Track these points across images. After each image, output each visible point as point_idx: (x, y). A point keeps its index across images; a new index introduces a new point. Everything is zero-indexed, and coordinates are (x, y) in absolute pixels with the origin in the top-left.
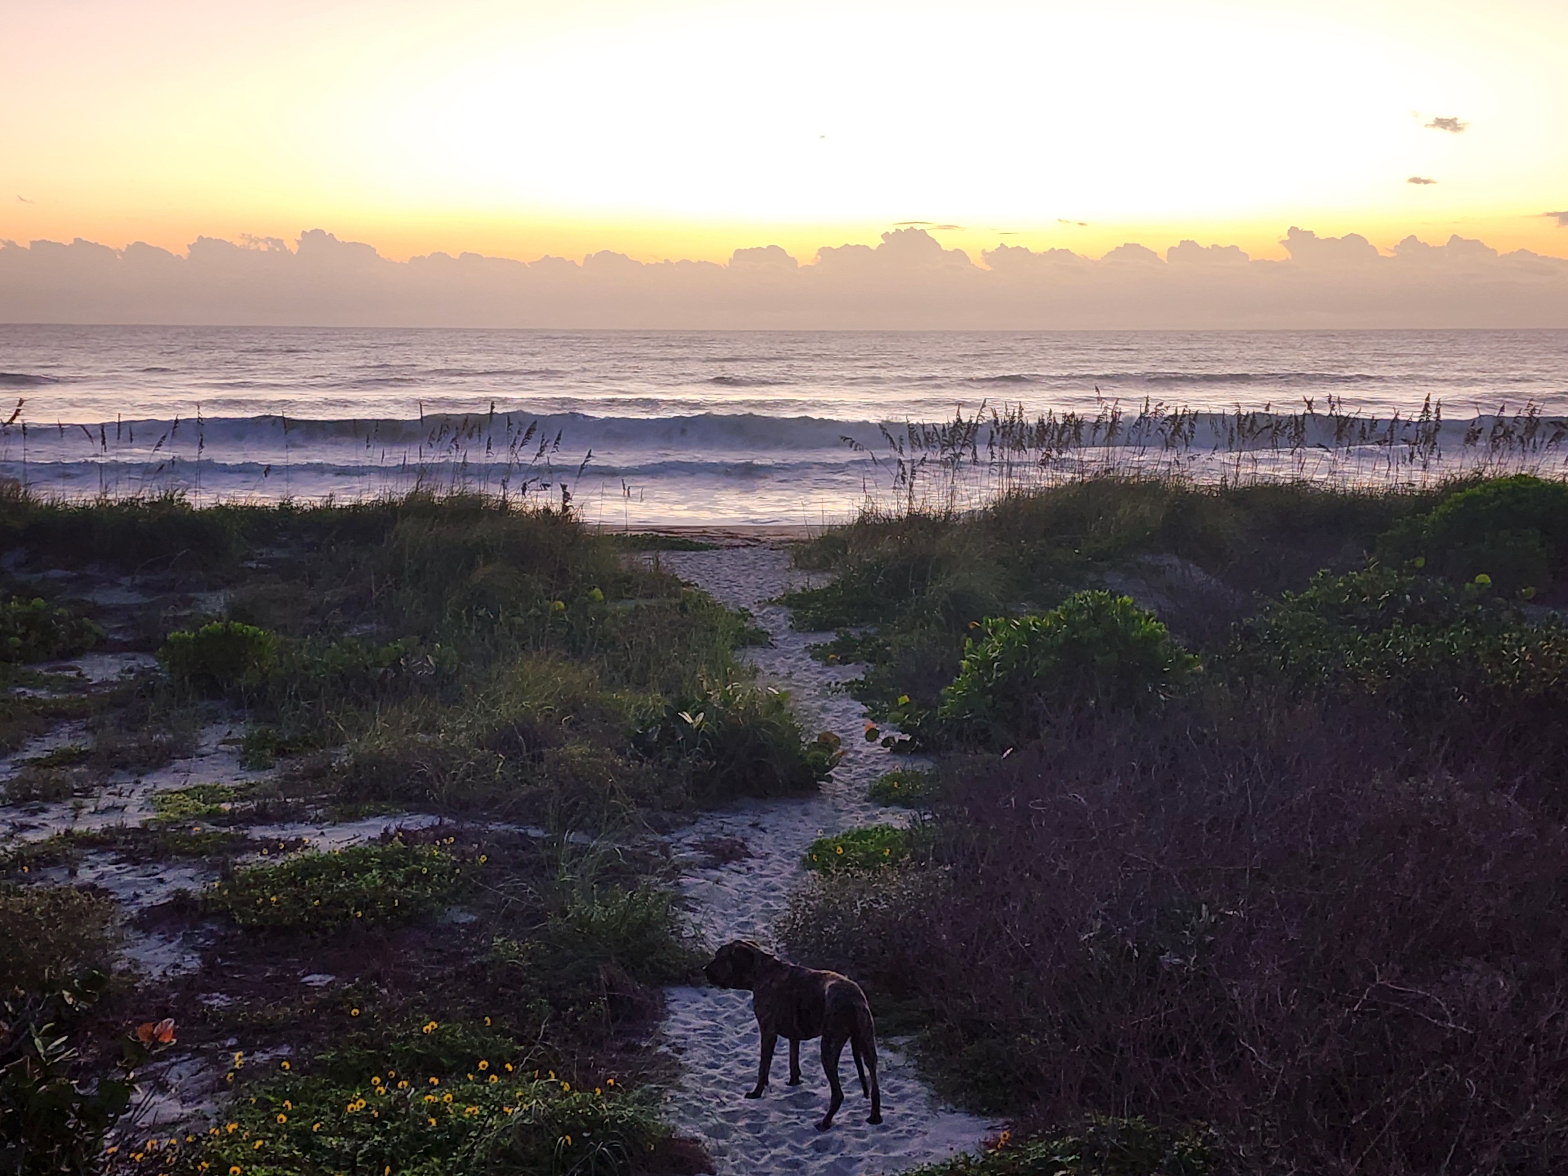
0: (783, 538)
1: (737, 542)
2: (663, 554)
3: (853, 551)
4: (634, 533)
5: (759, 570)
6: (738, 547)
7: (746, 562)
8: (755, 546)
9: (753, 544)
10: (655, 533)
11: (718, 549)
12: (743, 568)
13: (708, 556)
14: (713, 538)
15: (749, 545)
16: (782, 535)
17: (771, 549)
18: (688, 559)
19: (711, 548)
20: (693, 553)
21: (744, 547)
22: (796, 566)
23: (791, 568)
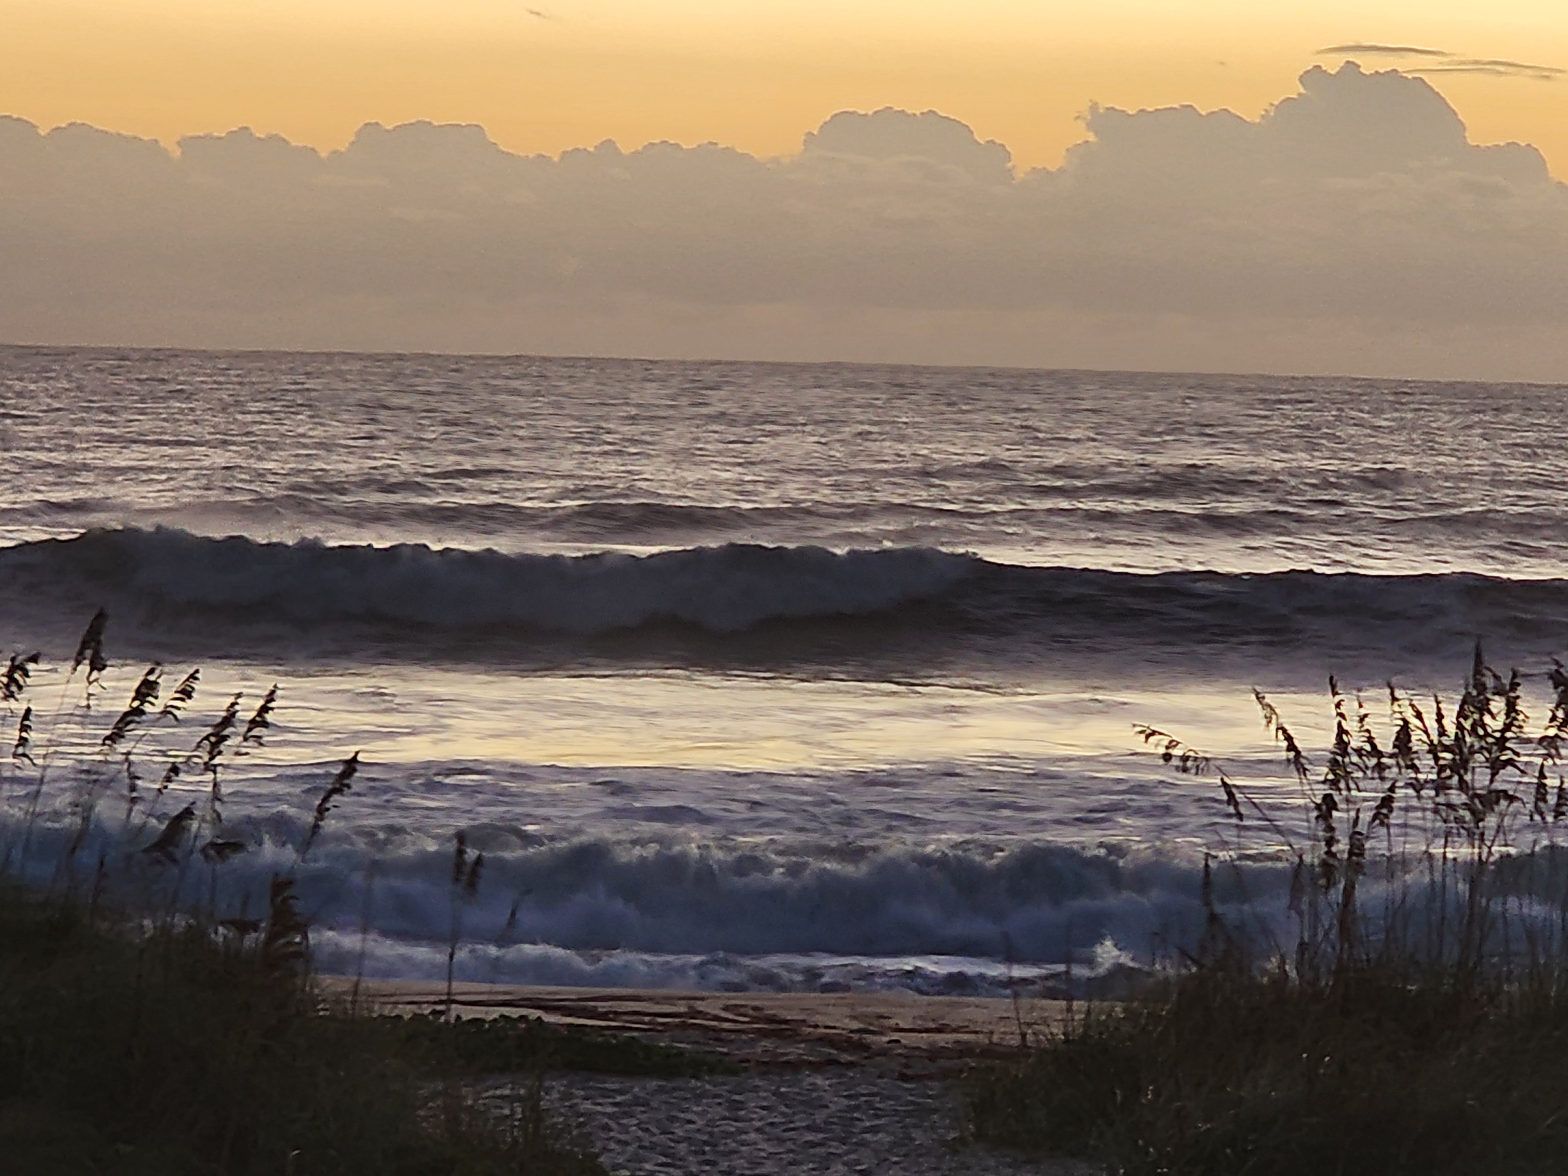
0: (942, 1039)
1: (794, 1051)
2: (556, 1086)
3: (1157, 1093)
4: (468, 1014)
5: (863, 1144)
6: (795, 1066)
7: (820, 1117)
8: (851, 1065)
9: (846, 1057)
10: (534, 1014)
11: (733, 1072)
12: (810, 1137)
13: (698, 1097)
14: (717, 1035)
15: (832, 1062)
16: (939, 1030)
17: (904, 1078)
18: (637, 1102)
19: (712, 1071)
20: (653, 1084)
21: (815, 1068)
22: (979, 1136)
23: (961, 1141)
